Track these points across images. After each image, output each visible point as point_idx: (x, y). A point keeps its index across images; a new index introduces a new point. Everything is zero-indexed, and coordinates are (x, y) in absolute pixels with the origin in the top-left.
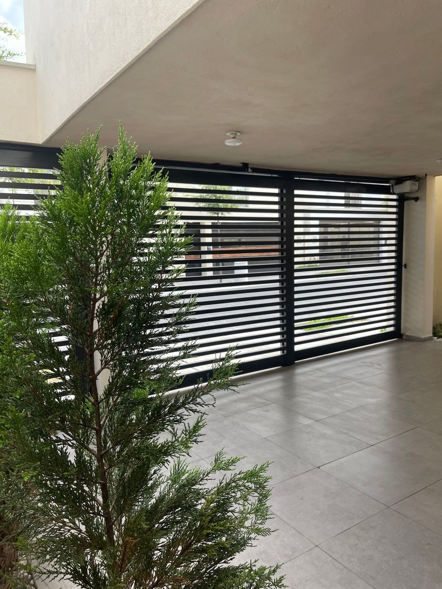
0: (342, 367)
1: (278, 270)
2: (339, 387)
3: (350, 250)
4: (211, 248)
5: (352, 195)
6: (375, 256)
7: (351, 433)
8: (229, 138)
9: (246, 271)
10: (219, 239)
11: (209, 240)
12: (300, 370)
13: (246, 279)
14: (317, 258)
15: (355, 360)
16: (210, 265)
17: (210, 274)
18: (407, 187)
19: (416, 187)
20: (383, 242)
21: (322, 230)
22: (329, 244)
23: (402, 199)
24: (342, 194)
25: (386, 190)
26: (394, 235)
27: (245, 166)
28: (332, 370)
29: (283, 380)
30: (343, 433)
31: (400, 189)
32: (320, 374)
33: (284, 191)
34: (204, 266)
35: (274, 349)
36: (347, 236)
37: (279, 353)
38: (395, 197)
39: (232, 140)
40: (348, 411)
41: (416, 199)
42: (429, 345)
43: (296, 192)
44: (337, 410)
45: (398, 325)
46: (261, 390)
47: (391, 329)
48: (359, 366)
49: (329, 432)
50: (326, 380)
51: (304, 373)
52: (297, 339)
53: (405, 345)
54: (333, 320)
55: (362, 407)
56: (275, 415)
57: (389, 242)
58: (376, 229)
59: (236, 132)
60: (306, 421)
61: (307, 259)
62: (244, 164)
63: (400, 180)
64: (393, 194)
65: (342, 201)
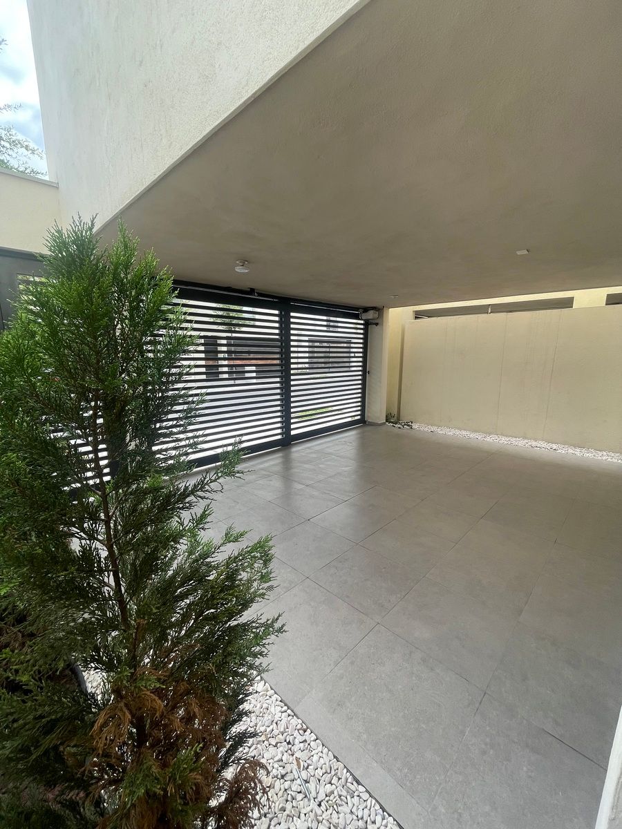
0: (325, 446)
1: (279, 374)
2: (323, 460)
3: (331, 360)
4: (226, 356)
5: (332, 319)
6: (347, 364)
7: (332, 493)
8: (238, 265)
9: (254, 375)
10: (233, 349)
11: (225, 349)
12: (294, 449)
13: (254, 381)
14: (307, 366)
15: (333, 440)
16: (226, 369)
17: (226, 376)
18: (370, 315)
19: (376, 315)
20: (352, 355)
21: (311, 344)
22: (316, 355)
23: (367, 324)
24: (325, 318)
25: (356, 317)
26: (361, 350)
27: (252, 291)
28: (317, 448)
29: (282, 457)
30: (325, 493)
31: (365, 316)
32: (308, 451)
33: (283, 313)
34: (221, 369)
35: (276, 434)
36: (328, 350)
37: (279, 437)
38: (362, 322)
39: (241, 267)
40: (330, 477)
41: (377, 324)
42: (384, 428)
43: (292, 314)
44: (321, 477)
45: (363, 415)
46: (266, 465)
47: (359, 417)
48: (337, 445)
49: (316, 493)
50: (314, 456)
51: (298, 451)
52: (292, 426)
53: (368, 429)
54: (318, 411)
55: (339, 474)
56: (277, 483)
57: (357, 355)
58: (348, 345)
59: (244, 261)
60: (300, 487)
61: (300, 366)
62: (251, 289)
63: (366, 310)
64: (361, 319)
65: (325, 323)
